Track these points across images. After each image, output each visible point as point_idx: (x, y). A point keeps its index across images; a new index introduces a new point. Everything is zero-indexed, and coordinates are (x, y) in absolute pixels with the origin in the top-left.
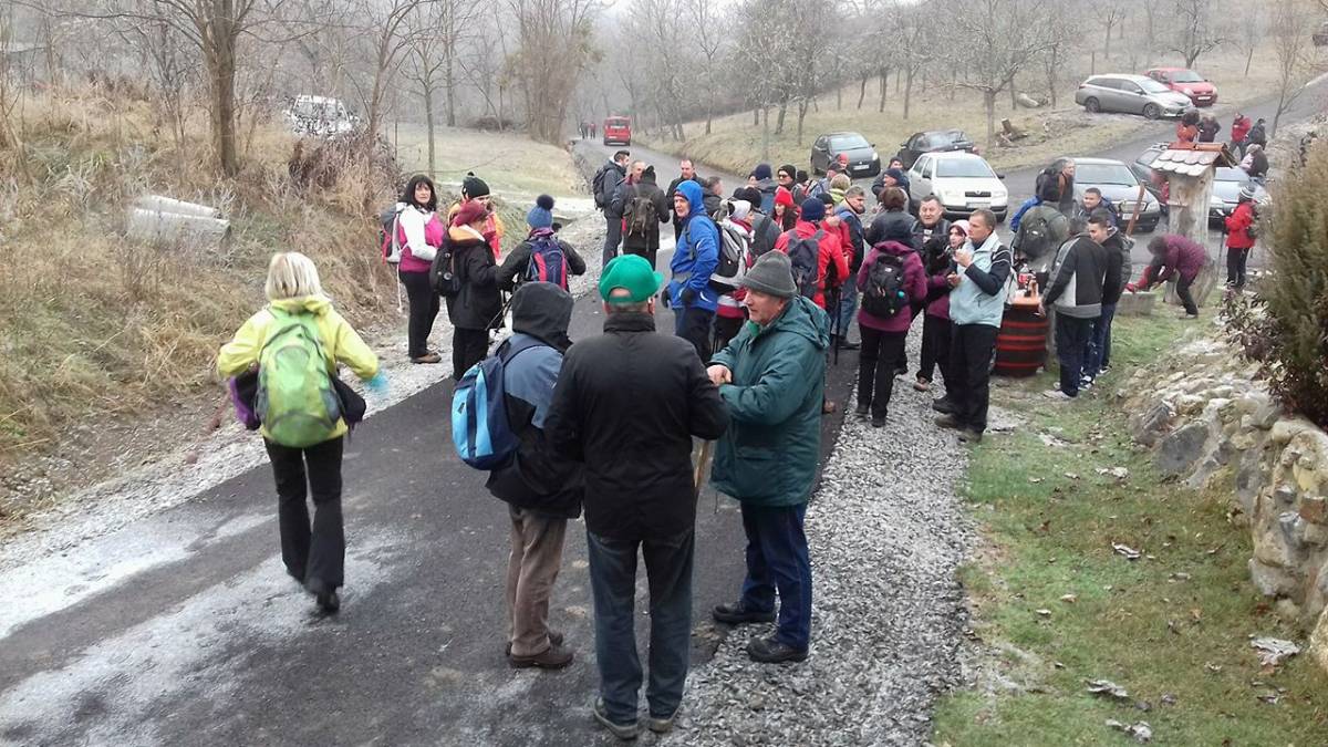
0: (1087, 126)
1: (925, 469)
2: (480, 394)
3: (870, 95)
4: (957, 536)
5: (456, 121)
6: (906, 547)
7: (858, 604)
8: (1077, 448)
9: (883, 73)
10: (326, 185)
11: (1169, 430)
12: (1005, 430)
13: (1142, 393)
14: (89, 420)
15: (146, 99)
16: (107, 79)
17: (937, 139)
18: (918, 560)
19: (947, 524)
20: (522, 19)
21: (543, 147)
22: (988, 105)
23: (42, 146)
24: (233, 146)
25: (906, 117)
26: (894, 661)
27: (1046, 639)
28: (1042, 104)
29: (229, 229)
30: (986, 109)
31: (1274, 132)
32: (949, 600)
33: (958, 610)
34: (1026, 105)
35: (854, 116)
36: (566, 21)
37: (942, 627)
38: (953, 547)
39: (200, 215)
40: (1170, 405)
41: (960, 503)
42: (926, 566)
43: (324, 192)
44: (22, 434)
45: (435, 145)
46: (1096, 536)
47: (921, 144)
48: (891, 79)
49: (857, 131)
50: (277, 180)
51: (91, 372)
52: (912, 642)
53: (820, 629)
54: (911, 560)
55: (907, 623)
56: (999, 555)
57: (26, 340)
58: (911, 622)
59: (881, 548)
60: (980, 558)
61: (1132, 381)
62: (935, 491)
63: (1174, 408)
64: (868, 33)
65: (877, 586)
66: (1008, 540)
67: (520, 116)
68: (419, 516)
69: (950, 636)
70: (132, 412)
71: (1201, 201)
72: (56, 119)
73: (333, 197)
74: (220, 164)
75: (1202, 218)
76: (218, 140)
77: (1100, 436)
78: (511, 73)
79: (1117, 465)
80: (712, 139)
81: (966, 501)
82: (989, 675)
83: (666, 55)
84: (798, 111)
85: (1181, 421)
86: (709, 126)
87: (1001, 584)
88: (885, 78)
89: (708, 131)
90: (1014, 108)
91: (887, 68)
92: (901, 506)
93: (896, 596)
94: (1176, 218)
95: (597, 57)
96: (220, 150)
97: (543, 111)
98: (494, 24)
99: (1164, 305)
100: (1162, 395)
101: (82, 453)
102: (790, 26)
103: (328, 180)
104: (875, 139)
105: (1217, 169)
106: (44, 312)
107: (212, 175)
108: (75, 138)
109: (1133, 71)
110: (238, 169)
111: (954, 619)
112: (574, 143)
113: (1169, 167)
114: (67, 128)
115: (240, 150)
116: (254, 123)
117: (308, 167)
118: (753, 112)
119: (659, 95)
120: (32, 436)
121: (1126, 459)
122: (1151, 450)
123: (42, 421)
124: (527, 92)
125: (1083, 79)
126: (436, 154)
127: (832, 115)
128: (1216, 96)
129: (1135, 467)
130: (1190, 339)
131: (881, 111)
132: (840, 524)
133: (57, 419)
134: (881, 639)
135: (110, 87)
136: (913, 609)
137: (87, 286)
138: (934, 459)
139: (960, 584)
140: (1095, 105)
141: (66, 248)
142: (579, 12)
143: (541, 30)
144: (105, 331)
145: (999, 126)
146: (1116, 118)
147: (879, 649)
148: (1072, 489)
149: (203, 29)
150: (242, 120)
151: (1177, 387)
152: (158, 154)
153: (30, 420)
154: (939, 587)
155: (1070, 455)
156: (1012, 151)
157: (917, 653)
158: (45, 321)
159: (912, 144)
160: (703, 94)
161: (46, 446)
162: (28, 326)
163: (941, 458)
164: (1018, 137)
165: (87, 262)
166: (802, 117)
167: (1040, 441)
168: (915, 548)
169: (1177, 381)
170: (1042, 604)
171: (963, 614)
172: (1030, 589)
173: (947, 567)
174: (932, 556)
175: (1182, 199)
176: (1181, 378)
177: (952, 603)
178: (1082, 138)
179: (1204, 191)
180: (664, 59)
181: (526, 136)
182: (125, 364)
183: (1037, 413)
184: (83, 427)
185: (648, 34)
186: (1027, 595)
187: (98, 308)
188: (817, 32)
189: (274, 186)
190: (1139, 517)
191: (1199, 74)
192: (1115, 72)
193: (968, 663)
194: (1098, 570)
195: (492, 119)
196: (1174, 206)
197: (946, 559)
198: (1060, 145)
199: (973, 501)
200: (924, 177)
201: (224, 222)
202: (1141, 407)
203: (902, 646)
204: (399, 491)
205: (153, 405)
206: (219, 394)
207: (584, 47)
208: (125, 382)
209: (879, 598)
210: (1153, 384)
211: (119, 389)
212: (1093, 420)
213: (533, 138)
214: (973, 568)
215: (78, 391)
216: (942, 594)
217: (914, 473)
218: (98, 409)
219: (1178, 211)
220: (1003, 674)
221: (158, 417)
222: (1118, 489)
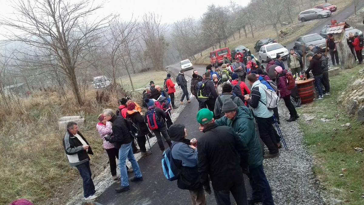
0: (303, 26)
1: (292, 138)
2: (167, 160)
3: (242, 34)
4: (308, 157)
5: (136, 72)
6: (295, 165)
7: (287, 188)
8: (333, 120)
9: (244, 27)
10: (107, 101)
11: (358, 108)
12: (310, 120)
13: (346, 99)
14: (61, 185)
15: (56, 91)
16: (44, 89)
17: (264, 41)
18: (299, 168)
19: (304, 154)
20: (146, 41)
21: (159, 72)
22: (275, 28)
23: (32, 111)
24: (80, 98)
25: (253, 37)
26: (303, 203)
27: (345, 184)
28: (289, 23)
29: (85, 120)
30: (274, 29)
31: (356, 13)
32: (313, 178)
33: (316, 181)
34: (285, 25)
35: (239, 41)
36: (157, 38)
37: (313, 188)
38: (308, 161)
39: (77, 119)
40: (356, 101)
41: (305, 146)
42: (302, 169)
43: (107, 103)
44: (44, 194)
45: (132, 80)
46: (348, 147)
47: (260, 44)
48: (246, 28)
49: (241, 45)
50: (94, 104)
51: (58, 171)
52: (306, 195)
53: (279, 199)
54: (297, 169)
55: (303, 189)
56: (322, 160)
57: (40, 168)
58: (304, 189)
59: (288, 168)
60: (317, 162)
61: (342, 96)
62: (297, 145)
63: (357, 102)
64: (237, 18)
65: (291, 180)
66: (323, 154)
67: (152, 66)
68: (155, 192)
69: (317, 190)
70: (72, 179)
71: (343, 39)
72: (34, 103)
73: (110, 104)
74: (78, 103)
75: (345, 44)
76: (77, 97)
77: (338, 115)
78: (146, 55)
79: (347, 123)
80: (203, 57)
81: (307, 145)
82: (332, 199)
83: (185, 39)
84: (224, 44)
85: (361, 105)
86: (201, 54)
87: (325, 169)
88: (245, 28)
89: (202, 56)
90: (282, 26)
91: (244, 26)
92: (290, 152)
93: (297, 182)
94: (338, 46)
95: (167, 45)
96: (78, 100)
97: (157, 63)
98: (139, 44)
99: (342, 70)
100: (352, 99)
101: (61, 195)
102: (216, 23)
103: (107, 100)
104: (247, 45)
105: (345, 29)
106: (43, 158)
107: (77, 107)
108: (40, 107)
109: (311, 7)
110: (83, 104)
111: (316, 184)
112: (167, 68)
113: (332, 32)
114: (37, 105)
115: (83, 98)
116: (84, 89)
117: (101, 97)
118: (212, 47)
119: (186, 50)
120: (47, 194)
121: (348, 120)
122: (355, 115)
123: (49, 189)
124: (152, 59)
125: (298, 13)
126: (133, 82)
127: (233, 42)
128: (336, 8)
129: (352, 122)
130: (354, 80)
131: (246, 37)
132: (274, 163)
133: (52, 187)
134: (297, 197)
135: (46, 91)
136: (303, 185)
137: (52, 148)
138: (293, 135)
139: (314, 172)
140: (304, 20)
141: (44, 138)
142: (160, 35)
143: (151, 42)
144: (59, 159)
145: (279, 32)
146: (311, 21)
147: (297, 200)
148: (336, 134)
149: (65, 70)
150: (81, 90)
151: (356, 95)
152: (62, 105)
153: (46, 189)
154: (308, 175)
155: (332, 123)
156: (285, 38)
157: (309, 198)
158: (43, 161)
159: (257, 44)
160: (198, 46)
161: (51, 195)
162: (39, 163)
163: (295, 134)
164: (285, 34)
165: (50, 141)
166: (226, 45)
167: (322, 121)
168: (298, 165)
169: (355, 93)
170: (340, 172)
171: (318, 182)
172: (335, 168)
173: (308, 168)
174: (303, 166)
175: (338, 40)
176: (356, 92)
177: (314, 179)
178: (303, 29)
179: (344, 36)
180: (185, 40)
181: (154, 71)
182: (67, 166)
183: (318, 112)
184: (60, 187)
185: (179, 35)
186: (334, 170)
187: (56, 153)
188: (223, 22)
189: (93, 105)
190: (359, 137)
191: (329, 3)
192: (307, 9)
193: (324, 197)
194: (352, 157)
195: (145, 69)
196: (337, 43)
197: (307, 165)
198: (298, 33)
199: (309, 145)
200: (264, 53)
201: (83, 119)
202: (347, 103)
203: (304, 197)
204: (148, 185)
205: (76, 175)
206: (93, 167)
207: (163, 43)
208: (68, 171)
209: (293, 184)
210: (348, 96)
211: (67, 174)
212: (334, 110)
213: (157, 71)
214: (316, 166)
215: (56, 178)
216: (310, 177)
217: (289, 141)
218: (63, 181)
219: (338, 44)
220: (336, 198)
221: (79, 178)
222: (349, 130)
